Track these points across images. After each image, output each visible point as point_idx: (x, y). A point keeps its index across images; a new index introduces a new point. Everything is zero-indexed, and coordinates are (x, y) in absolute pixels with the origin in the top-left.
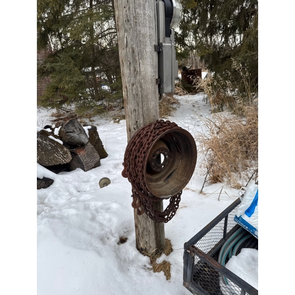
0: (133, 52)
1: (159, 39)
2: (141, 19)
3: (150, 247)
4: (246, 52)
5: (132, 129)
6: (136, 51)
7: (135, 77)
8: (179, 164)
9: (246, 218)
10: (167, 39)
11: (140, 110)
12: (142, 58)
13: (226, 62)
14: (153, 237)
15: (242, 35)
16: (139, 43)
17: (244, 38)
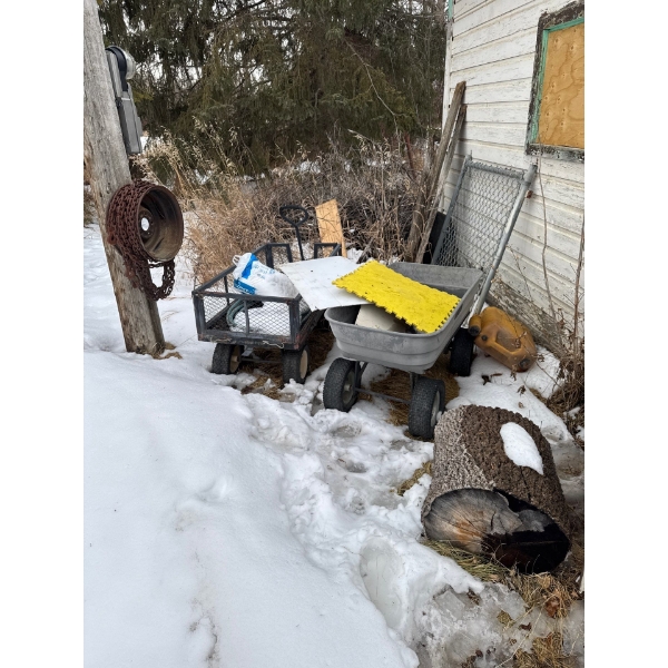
0: (95, 106)
1: (116, 93)
2: (99, 73)
3: (149, 342)
4: (212, 103)
5: (104, 193)
6: (98, 105)
7: (101, 133)
8: (166, 232)
9: (244, 280)
10: (125, 93)
11: (112, 171)
12: (106, 113)
13: (181, 119)
14: (150, 328)
15: (200, 70)
16: (101, 97)
17: (203, 73)
